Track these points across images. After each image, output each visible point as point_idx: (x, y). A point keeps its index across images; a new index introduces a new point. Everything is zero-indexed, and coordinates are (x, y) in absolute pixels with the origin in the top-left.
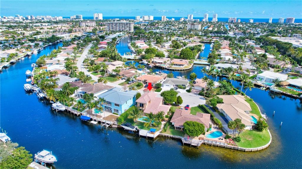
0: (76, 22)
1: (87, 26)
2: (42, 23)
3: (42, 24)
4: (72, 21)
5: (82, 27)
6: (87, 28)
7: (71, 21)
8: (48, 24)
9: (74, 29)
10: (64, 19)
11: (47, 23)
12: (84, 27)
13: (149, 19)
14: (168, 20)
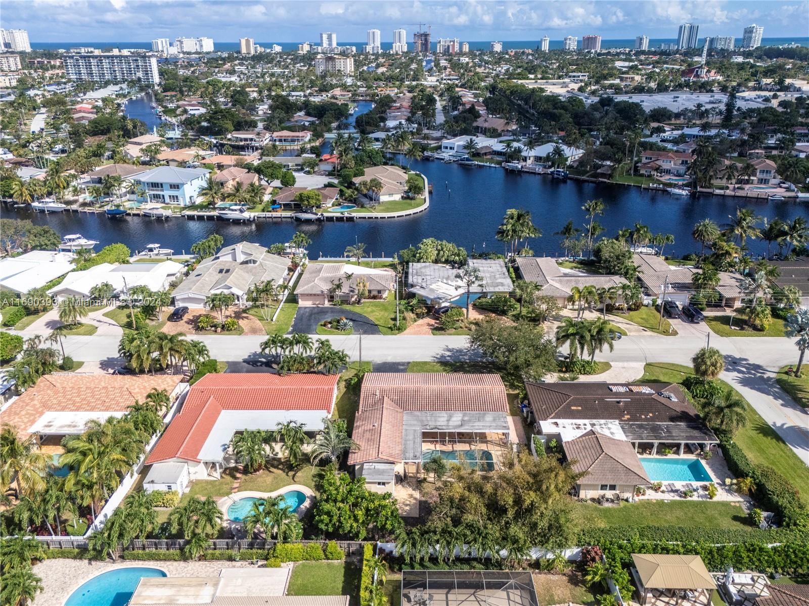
13: (198, 47)
14: (260, 50)
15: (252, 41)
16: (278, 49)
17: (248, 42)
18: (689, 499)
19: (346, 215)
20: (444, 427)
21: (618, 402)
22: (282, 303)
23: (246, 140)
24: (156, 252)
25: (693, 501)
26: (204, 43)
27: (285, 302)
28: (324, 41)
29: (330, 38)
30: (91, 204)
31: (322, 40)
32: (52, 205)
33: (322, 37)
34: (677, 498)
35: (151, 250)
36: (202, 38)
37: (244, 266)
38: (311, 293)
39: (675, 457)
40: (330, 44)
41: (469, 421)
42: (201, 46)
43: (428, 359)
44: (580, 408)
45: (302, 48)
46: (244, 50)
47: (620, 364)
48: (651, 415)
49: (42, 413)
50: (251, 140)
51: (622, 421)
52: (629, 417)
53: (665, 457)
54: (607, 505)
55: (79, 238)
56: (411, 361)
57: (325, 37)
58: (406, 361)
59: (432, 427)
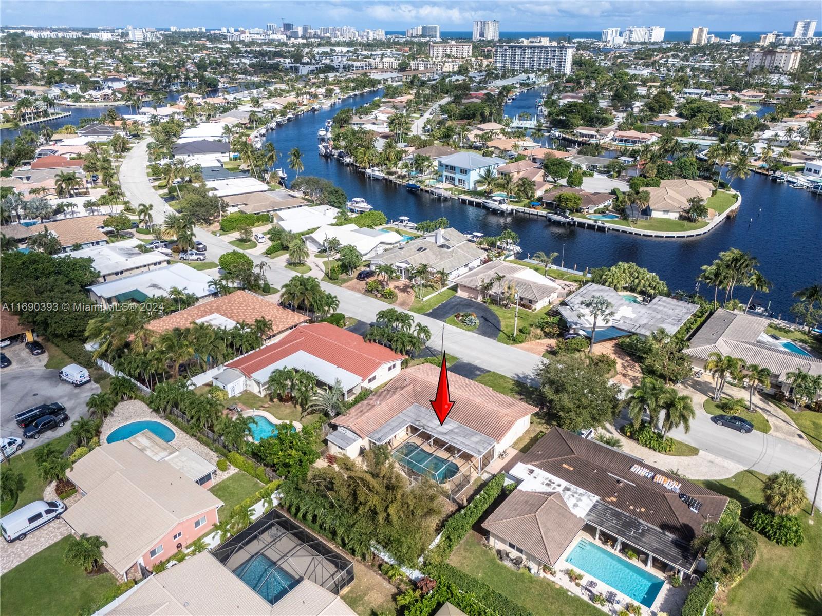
0: (420, 44)
1: (448, 56)
2: (334, 45)
3: (332, 48)
4: (412, 43)
5: (434, 59)
6: (445, 61)
7: (406, 43)
8: (348, 49)
9: (412, 63)
10: (389, 36)
11: (344, 46)
12: (440, 59)
13: (647, 37)
14: (714, 39)
15: (706, 30)
16: (736, 39)
17: (701, 31)
18: (599, 606)
19: (599, 223)
20: (429, 429)
21: (618, 481)
22: (446, 288)
23: (587, 136)
24: (404, 224)
25: (599, 611)
26: (654, 33)
27: (449, 289)
28: (797, 31)
29: (806, 27)
30: (403, 177)
31: (795, 29)
32: (377, 173)
33: (796, 25)
34: (586, 598)
35: (402, 222)
36: (654, 28)
37: (440, 249)
38: (467, 285)
39: (640, 565)
40: (805, 34)
41: (456, 433)
42: (651, 36)
43: (509, 375)
44: (571, 469)
45: (765, 38)
46: (694, 40)
47: (711, 457)
48: (643, 510)
49: (212, 313)
50: (592, 136)
51: (603, 500)
52: (615, 500)
53: (628, 560)
54: (507, 563)
55: (363, 202)
56: (492, 371)
57: (800, 25)
58: (488, 369)
59: (421, 424)
